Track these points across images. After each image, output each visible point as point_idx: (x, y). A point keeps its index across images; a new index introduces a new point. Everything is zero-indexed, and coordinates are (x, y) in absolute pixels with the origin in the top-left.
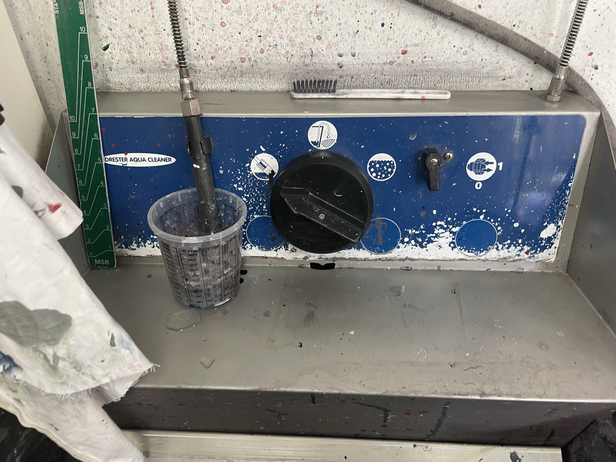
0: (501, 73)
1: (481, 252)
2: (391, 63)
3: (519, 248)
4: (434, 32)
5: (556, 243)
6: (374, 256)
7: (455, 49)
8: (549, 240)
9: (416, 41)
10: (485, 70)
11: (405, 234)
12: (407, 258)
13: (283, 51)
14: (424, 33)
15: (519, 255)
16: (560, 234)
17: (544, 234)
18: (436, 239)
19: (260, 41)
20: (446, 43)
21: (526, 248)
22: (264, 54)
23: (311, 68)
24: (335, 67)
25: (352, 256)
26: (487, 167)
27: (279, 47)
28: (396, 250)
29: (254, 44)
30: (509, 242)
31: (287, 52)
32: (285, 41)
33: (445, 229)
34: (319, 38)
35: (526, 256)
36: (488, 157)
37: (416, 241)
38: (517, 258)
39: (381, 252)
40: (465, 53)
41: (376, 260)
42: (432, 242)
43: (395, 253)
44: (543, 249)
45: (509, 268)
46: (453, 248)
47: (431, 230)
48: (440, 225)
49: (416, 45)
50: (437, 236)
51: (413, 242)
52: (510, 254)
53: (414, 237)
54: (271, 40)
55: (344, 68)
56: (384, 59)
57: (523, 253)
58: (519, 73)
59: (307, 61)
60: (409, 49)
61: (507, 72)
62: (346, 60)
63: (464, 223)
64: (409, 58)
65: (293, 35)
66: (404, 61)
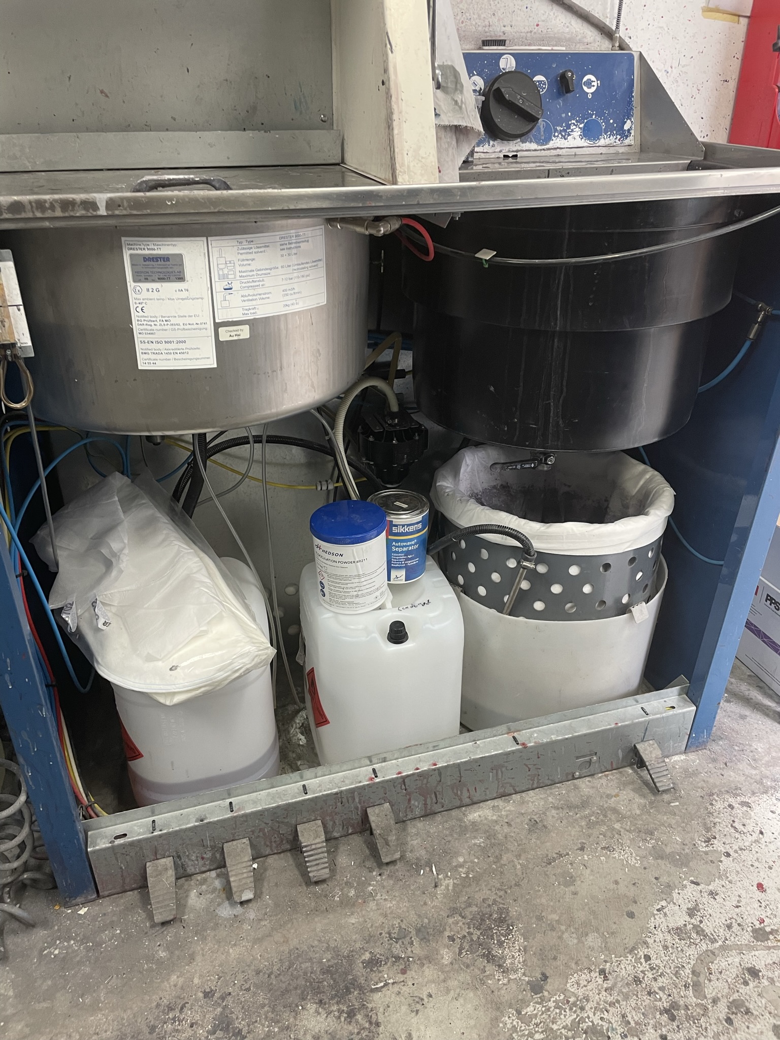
0: (586, 41)
1: (596, 141)
2: (531, 32)
3: (615, 137)
4: (552, 14)
5: (632, 132)
6: (540, 147)
7: (563, 24)
8: (629, 130)
9: (543, 19)
10: (578, 38)
11: (556, 130)
12: (558, 148)
13: (474, 23)
14: (547, 14)
15: (615, 142)
16: (633, 126)
17: (626, 127)
18: (572, 133)
19: (462, 15)
20: (558, 20)
21: (619, 137)
22: (464, 24)
23: (488, 34)
24: (501, 34)
25: (527, 149)
26: (593, 84)
27: (472, 20)
28: (551, 142)
29: (458, 18)
30: (609, 133)
31: (476, 23)
32: (476, 16)
33: (576, 126)
34: (494, 14)
35: (619, 142)
36: (592, 78)
37: (562, 135)
38: (615, 144)
39: (543, 144)
40: (568, 27)
41: (541, 150)
42: (570, 135)
43: (551, 144)
44: (627, 137)
45: (612, 150)
46: (581, 139)
47: (568, 126)
48: (573, 123)
49: (543, 21)
50: (572, 131)
51: (560, 135)
52: (610, 142)
53: (560, 132)
54: (468, 15)
55: (506, 34)
56: (527, 29)
57: (617, 141)
58: (594, 41)
59: (487, 30)
60: (539, 23)
61: (589, 40)
62: (508, 29)
63: (585, 121)
64: (540, 29)
65: (480, 12)
66: (538, 30)
